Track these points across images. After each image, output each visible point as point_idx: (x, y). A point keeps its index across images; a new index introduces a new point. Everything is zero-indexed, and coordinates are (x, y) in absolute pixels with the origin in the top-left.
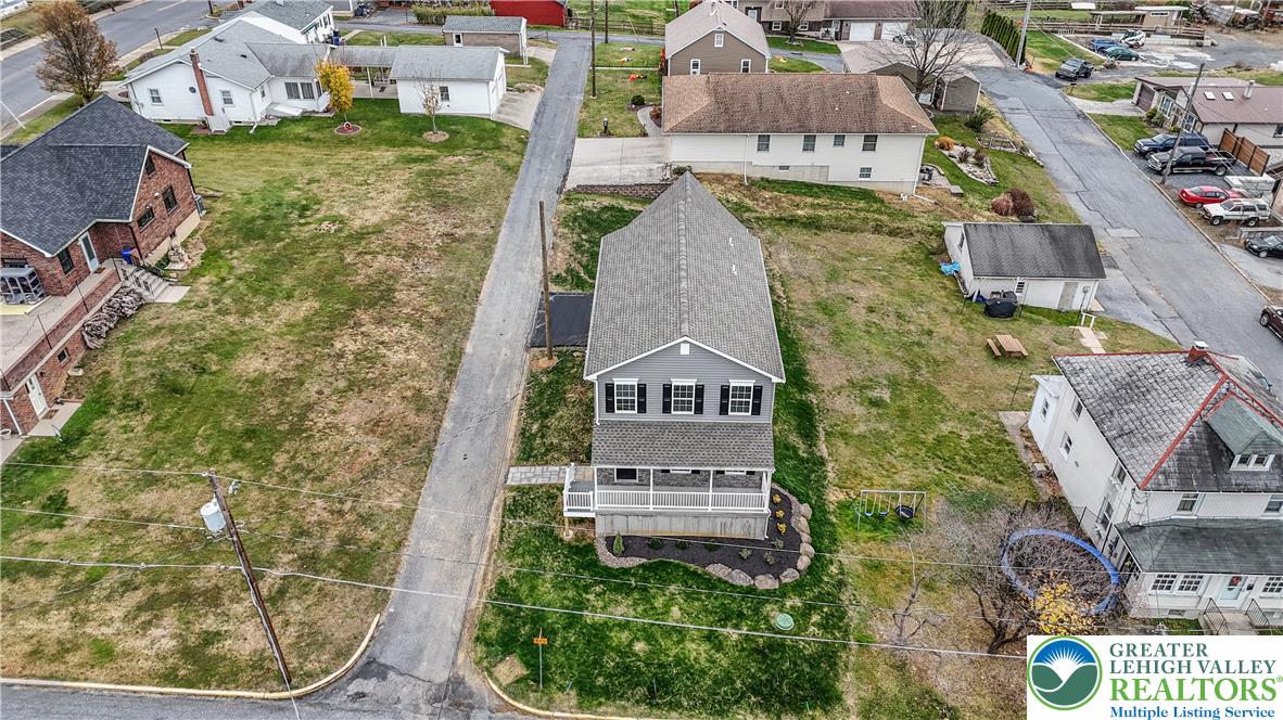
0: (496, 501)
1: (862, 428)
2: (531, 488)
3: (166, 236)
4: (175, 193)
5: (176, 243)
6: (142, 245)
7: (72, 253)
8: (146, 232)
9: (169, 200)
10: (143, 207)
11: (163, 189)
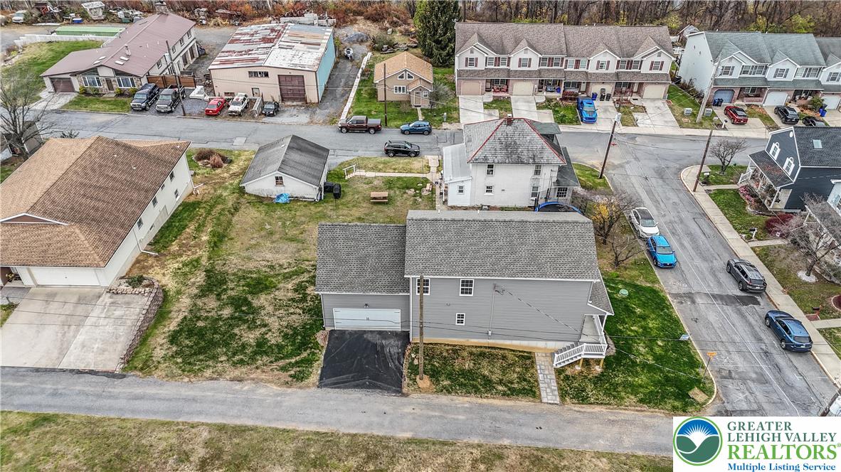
0: (576, 409)
2: (560, 389)
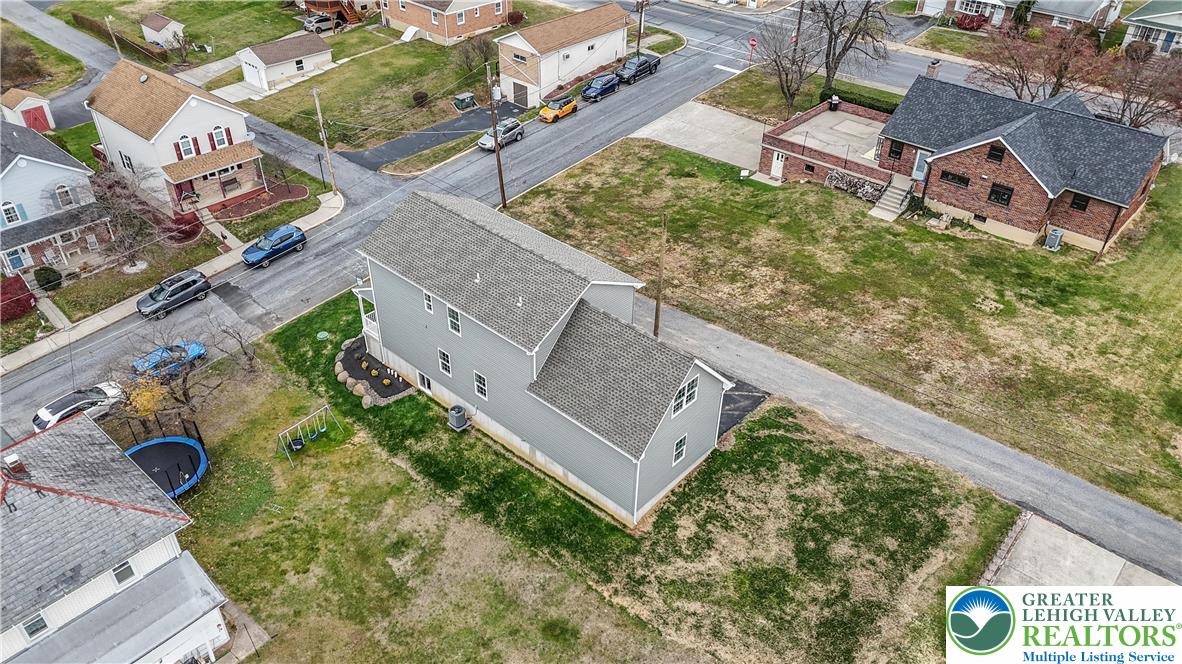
1: (389, 508)
3: (968, 209)
4: (1013, 197)
5: (978, 224)
6: (934, 189)
7: (905, 151)
8: (946, 186)
9: (1001, 194)
10: (960, 171)
11: (998, 181)
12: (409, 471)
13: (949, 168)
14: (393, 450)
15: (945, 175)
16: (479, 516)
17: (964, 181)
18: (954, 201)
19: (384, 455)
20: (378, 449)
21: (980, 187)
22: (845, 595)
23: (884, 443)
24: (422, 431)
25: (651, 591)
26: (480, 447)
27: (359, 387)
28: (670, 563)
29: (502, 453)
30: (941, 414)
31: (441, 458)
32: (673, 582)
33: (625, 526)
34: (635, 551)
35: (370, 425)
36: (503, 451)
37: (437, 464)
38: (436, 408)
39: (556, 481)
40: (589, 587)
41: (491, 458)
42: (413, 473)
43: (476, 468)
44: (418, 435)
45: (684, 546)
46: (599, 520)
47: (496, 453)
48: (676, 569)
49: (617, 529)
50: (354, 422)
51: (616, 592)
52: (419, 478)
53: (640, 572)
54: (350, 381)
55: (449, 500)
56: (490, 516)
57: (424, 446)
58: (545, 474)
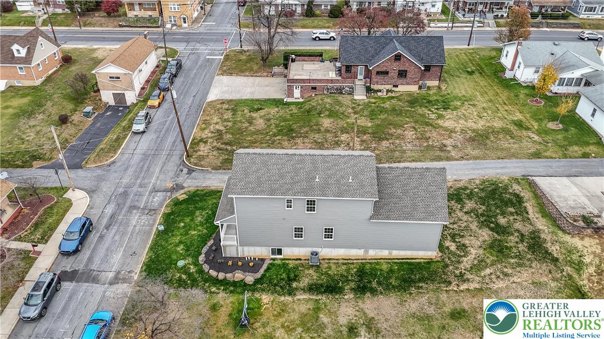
1: (325, 319)
3: (390, 84)
4: (408, 73)
5: (395, 89)
6: (374, 80)
7: (352, 68)
8: (380, 77)
9: (402, 74)
10: (384, 69)
11: (400, 69)
12: (311, 297)
13: (379, 70)
14: (291, 293)
15: (378, 73)
16: (368, 294)
17: (387, 73)
18: (384, 83)
19: (290, 299)
20: (282, 298)
21: (394, 74)
22: (522, 235)
23: (466, 178)
24: (296, 276)
25: (468, 276)
26: (333, 267)
27: (239, 276)
28: (462, 262)
29: (347, 262)
30: (468, 159)
31: (319, 282)
32: (471, 267)
33: (431, 259)
34: (447, 266)
35: (263, 290)
36: (346, 261)
37: (322, 285)
38: (290, 262)
39: (384, 259)
40: (446, 291)
41: (344, 267)
42: (314, 297)
43: (342, 275)
44: (296, 278)
45: (458, 252)
46: (420, 263)
47: (344, 264)
48: (467, 262)
49: (430, 262)
50: (253, 294)
51: (458, 285)
52: (320, 297)
53: (457, 272)
54: (229, 276)
55: (346, 297)
56: (373, 292)
57: (305, 282)
58: (376, 259)
